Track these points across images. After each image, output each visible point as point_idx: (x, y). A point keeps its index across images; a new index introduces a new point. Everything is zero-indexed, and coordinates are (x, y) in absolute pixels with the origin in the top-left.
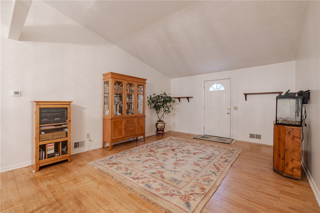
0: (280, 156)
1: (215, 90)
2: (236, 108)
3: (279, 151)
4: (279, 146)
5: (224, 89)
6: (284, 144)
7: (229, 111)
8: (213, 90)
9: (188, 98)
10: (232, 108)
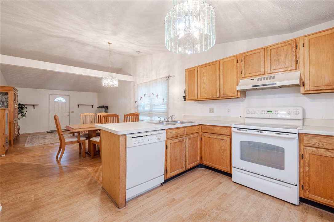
1: (59, 101)
2: (73, 112)
5: (65, 101)
7: (69, 114)
8: (57, 101)
9: (34, 106)
10: (71, 112)
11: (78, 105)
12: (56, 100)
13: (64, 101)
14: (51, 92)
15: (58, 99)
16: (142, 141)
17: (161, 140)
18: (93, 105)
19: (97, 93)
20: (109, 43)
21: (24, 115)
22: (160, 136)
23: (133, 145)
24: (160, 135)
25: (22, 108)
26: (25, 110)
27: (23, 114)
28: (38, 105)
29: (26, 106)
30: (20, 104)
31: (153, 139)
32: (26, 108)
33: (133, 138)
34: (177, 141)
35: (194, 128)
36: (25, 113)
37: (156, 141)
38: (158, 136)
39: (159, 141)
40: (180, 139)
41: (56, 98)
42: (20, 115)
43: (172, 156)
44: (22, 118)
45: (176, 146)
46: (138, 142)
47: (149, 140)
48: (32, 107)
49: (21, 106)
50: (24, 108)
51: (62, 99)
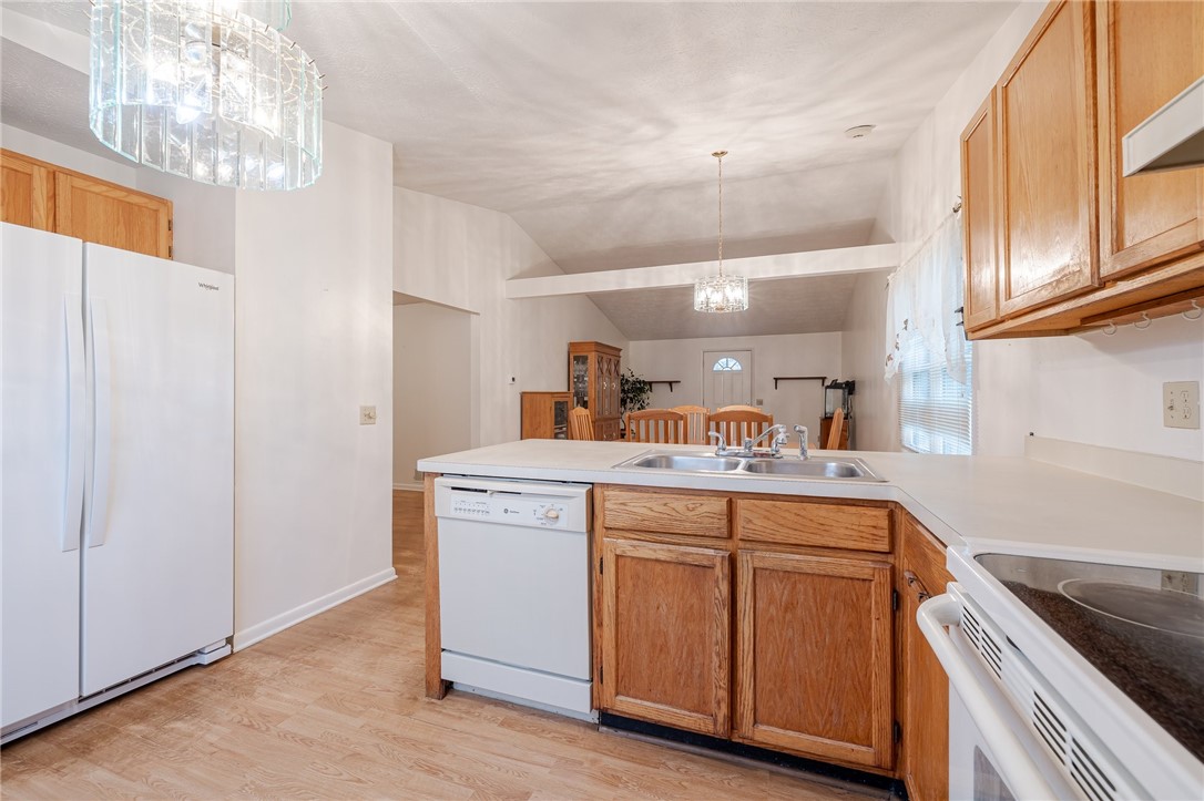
1: (724, 369)
2: (760, 403)
5: (740, 369)
8: (721, 369)
9: (670, 383)
11: (776, 379)
12: (717, 367)
13: (738, 367)
15: (723, 362)
16: (481, 507)
17: (561, 524)
18: (822, 379)
19: (839, 333)
20: (716, 154)
22: (558, 506)
23: (453, 514)
24: (559, 504)
28: (680, 382)
29: (652, 386)
31: (527, 510)
33: (453, 488)
34: (662, 556)
35: (823, 512)
37: (538, 523)
38: (548, 503)
39: (548, 526)
40: (682, 549)
41: (717, 362)
43: (633, 618)
45: (660, 581)
46: (466, 507)
47: (506, 511)
48: (668, 387)
51: (732, 362)
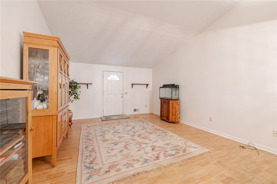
0: (173, 115)
1: (112, 79)
2: (126, 93)
3: (172, 112)
4: (173, 110)
6: (176, 108)
7: (122, 96)
8: (111, 79)
9: (87, 84)
10: (124, 93)
11: (133, 85)
12: (109, 78)
13: (118, 79)
14: (104, 67)
15: (112, 76)
18: (147, 85)
19: (152, 69)
21: (77, 97)
25: (75, 87)
26: (78, 90)
27: (76, 95)
28: (92, 84)
29: (79, 85)
30: (73, 82)
32: (79, 87)
36: (78, 94)
41: (109, 76)
42: (73, 96)
44: (75, 101)
48: (86, 86)
49: (74, 85)
50: (78, 87)
51: (115, 76)
